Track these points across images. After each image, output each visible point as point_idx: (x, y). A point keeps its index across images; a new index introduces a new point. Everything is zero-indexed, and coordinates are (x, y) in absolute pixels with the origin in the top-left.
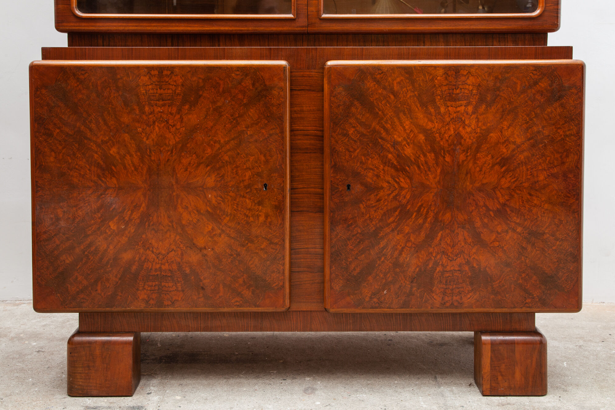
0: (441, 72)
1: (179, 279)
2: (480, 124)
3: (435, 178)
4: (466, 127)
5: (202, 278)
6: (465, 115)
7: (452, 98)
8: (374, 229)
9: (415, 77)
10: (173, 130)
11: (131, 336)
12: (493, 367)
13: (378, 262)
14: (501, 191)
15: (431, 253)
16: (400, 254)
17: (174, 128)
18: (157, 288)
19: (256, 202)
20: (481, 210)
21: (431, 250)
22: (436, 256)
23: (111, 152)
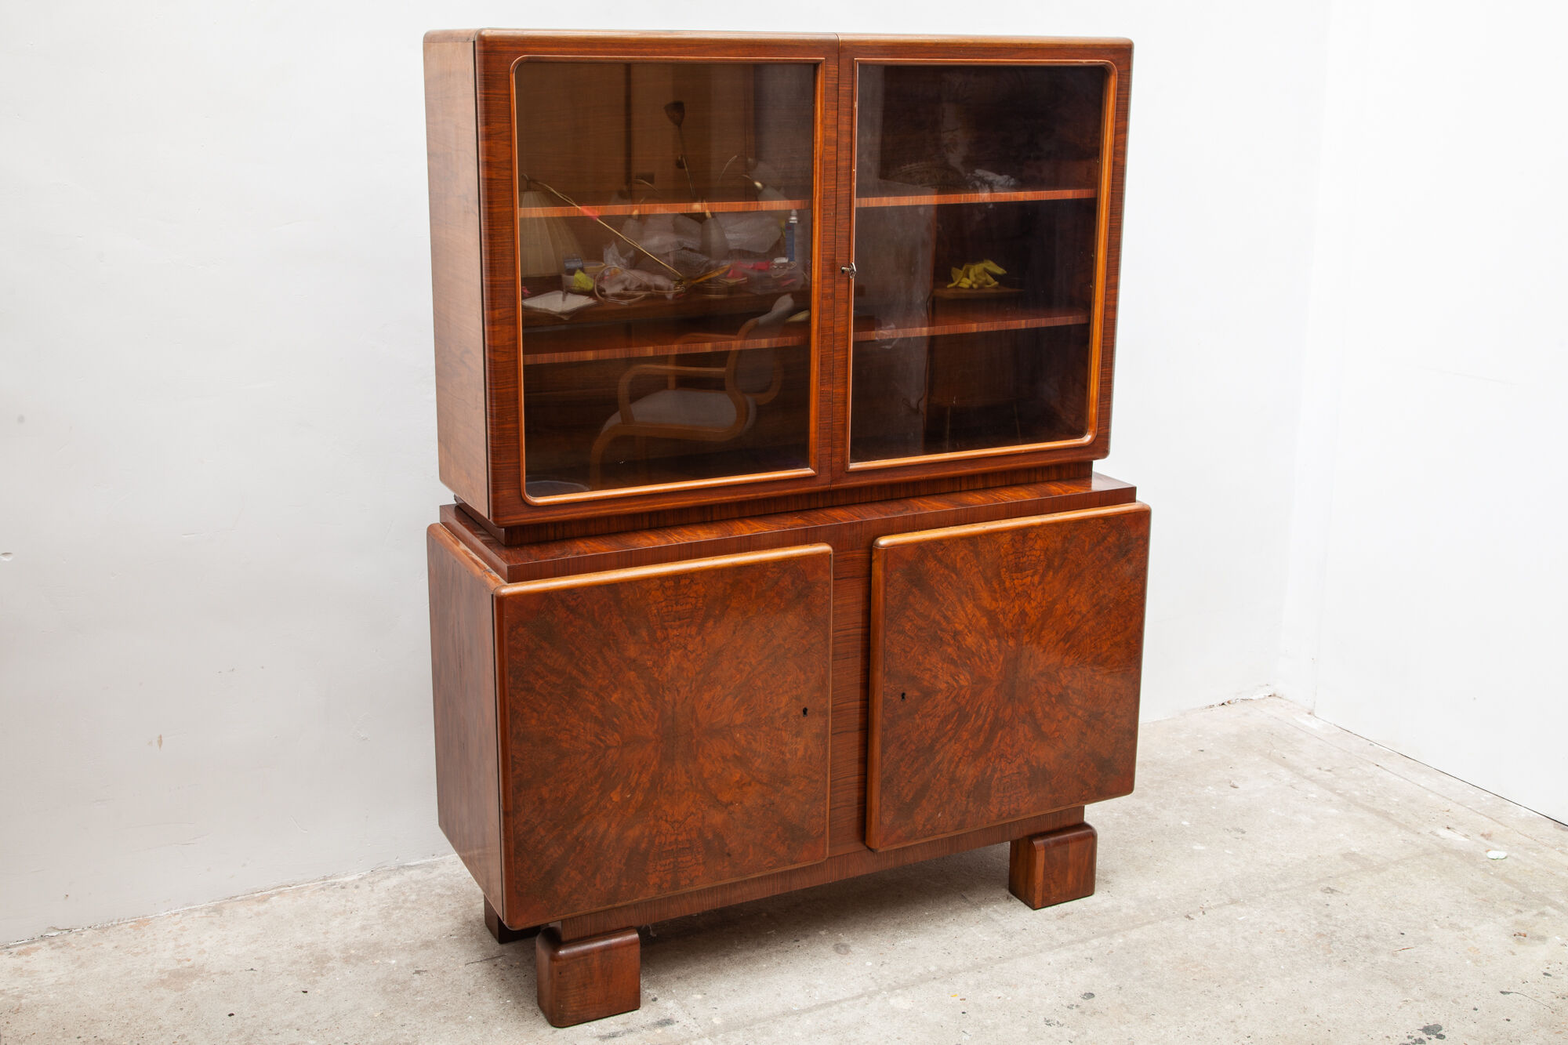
0: (1009, 537)
1: (699, 850)
2: (1046, 596)
3: (996, 669)
4: (1032, 601)
5: (728, 842)
6: (1031, 587)
7: (1019, 568)
8: (929, 742)
9: (979, 549)
10: (691, 657)
11: (633, 933)
12: (1046, 876)
13: (933, 782)
14: (1064, 671)
15: (990, 759)
16: (957, 766)
17: (694, 654)
18: (672, 866)
19: (794, 733)
20: (1043, 697)
21: (990, 754)
22: (994, 762)
23: (613, 699)
